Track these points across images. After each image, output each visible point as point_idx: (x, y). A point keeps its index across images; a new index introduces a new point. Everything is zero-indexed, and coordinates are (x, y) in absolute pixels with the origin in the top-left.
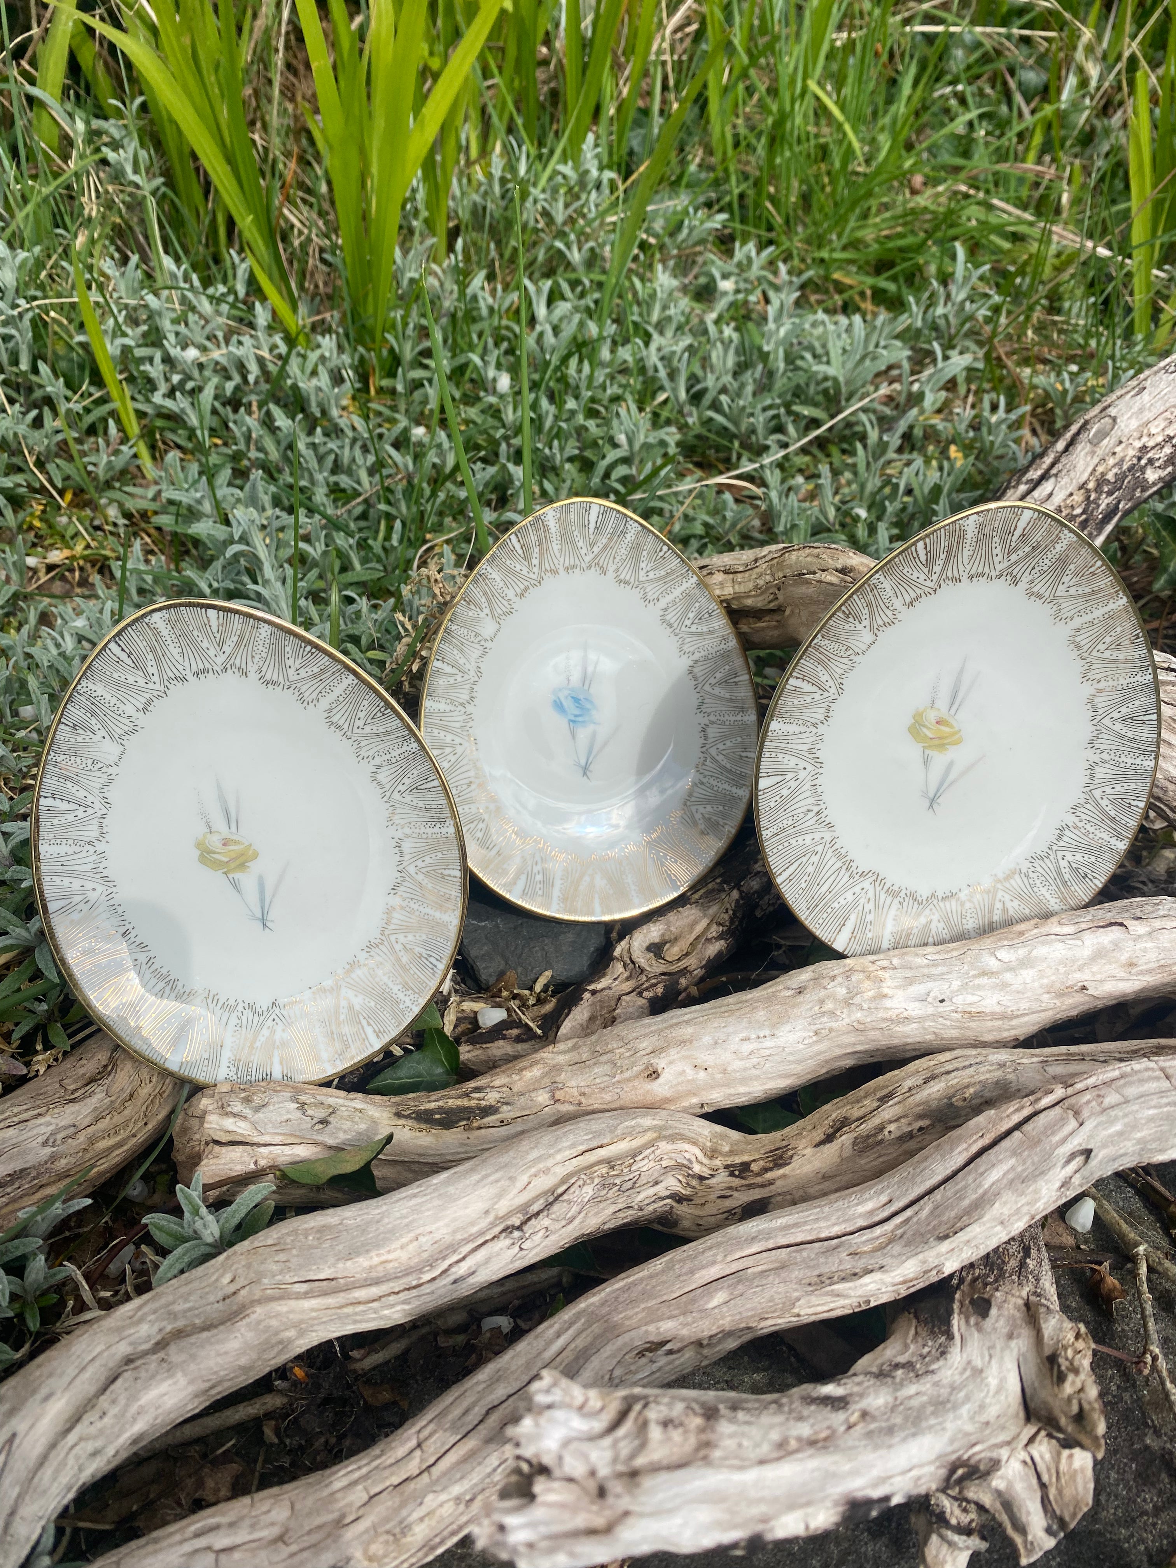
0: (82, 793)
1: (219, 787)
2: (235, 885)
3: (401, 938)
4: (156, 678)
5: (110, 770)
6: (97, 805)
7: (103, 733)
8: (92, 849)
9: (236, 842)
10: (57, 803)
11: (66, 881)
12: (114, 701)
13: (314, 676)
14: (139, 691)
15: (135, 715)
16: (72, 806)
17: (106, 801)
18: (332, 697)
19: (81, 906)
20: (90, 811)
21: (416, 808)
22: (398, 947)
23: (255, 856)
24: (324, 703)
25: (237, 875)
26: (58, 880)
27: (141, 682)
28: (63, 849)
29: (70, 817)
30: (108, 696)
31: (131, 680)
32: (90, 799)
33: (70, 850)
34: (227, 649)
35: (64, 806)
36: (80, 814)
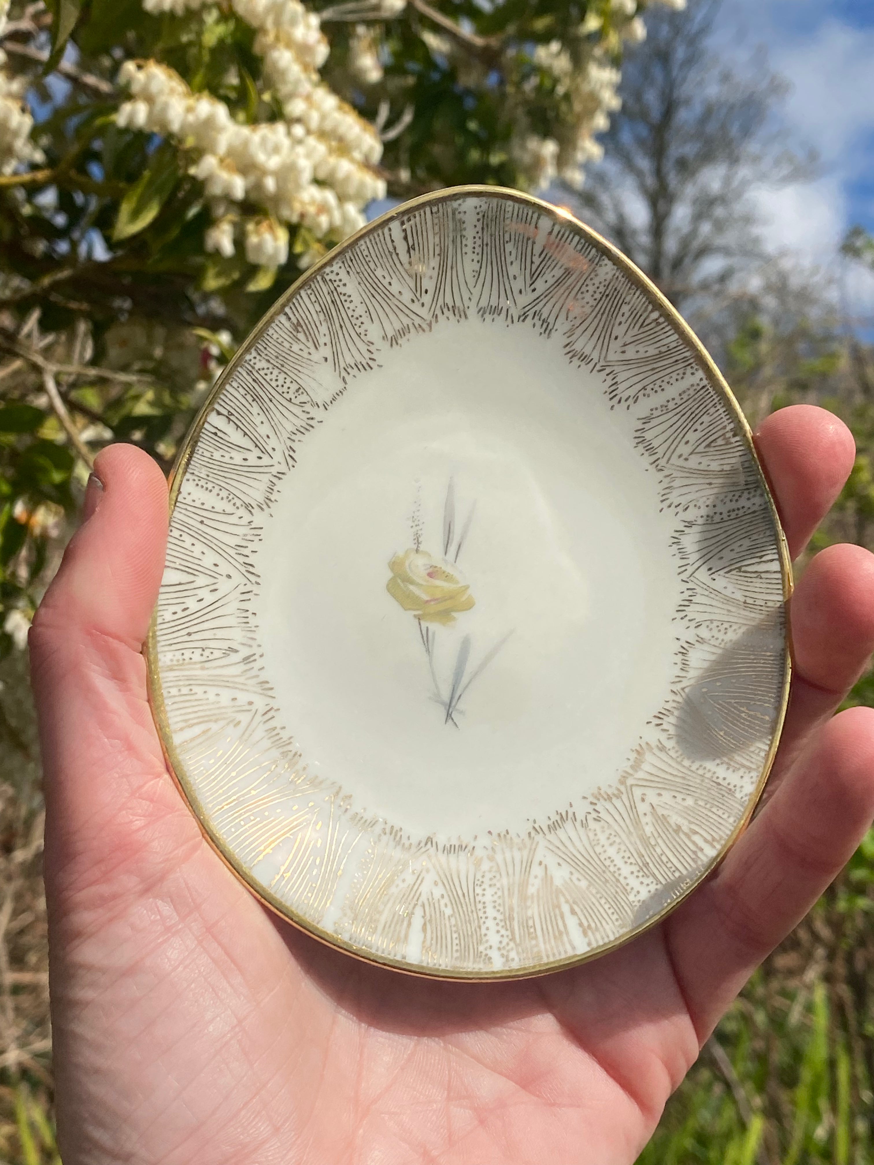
0: (264, 430)
1: (450, 489)
2: (426, 639)
3: (651, 796)
4: (427, 299)
5: (314, 412)
6: (278, 456)
7: (326, 351)
8: (247, 517)
9: (448, 577)
10: (229, 429)
11: (199, 548)
12: (361, 310)
13: (646, 360)
14: (402, 309)
15: (379, 343)
16: (246, 443)
17: (291, 457)
18: (657, 400)
19: (204, 593)
20: (266, 460)
21: (728, 600)
22: (642, 808)
23: (469, 605)
24: (643, 407)
25: (434, 627)
26: (188, 541)
27: (407, 296)
28: (210, 500)
29: (238, 458)
30: (356, 298)
31: (395, 288)
32: (273, 442)
33: (220, 506)
34: (540, 286)
35: (235, 437)
36: (252, 460)
